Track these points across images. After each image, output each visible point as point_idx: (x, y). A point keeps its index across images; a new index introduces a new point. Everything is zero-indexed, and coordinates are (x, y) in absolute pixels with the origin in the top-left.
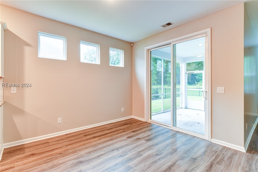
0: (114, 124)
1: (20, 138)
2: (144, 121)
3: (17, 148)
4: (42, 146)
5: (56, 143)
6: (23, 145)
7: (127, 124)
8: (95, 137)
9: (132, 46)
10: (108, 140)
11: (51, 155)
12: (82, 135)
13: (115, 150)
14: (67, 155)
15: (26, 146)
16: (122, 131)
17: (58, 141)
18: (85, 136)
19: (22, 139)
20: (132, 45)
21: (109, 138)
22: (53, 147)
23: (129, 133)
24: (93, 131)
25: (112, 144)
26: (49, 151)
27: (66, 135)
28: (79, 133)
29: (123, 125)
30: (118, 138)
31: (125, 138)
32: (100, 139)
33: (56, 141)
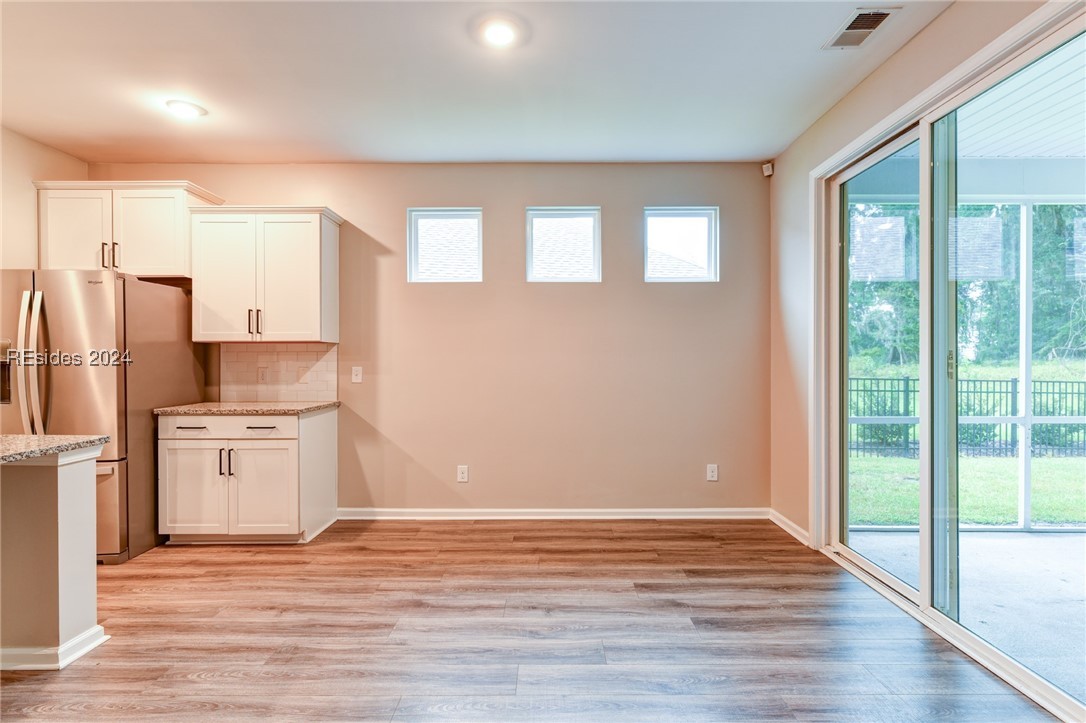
0: (656, 527)
1: (368, 502)
2: (806, 544)
3: (352, 525)
4: (397, 535)
5: (431, 536)
6: (373, 521)
7: (712, 538)
8: (535, 551)
9: (770, 176)
10: (561, 573)
11: (388, 563)
12: (511, 535)
13: (542, 608)
14: (414, 575)
15: (373, 526)
16: (654, 556)
17: (444, 532)
18: (516, 539)
19: (373, 506)
20: (766, 174)
21: (570, 567)
22: (413, 545)
23: (665, 571)
24: (557, 530)
25: (555, 589)
26: (395, 552)
27: (477, 522)
28: (514, 525)
29: (683, 538)
30: (603, 574)
31: (629, 582)
32: (541, 561)
33: (437, 532)
